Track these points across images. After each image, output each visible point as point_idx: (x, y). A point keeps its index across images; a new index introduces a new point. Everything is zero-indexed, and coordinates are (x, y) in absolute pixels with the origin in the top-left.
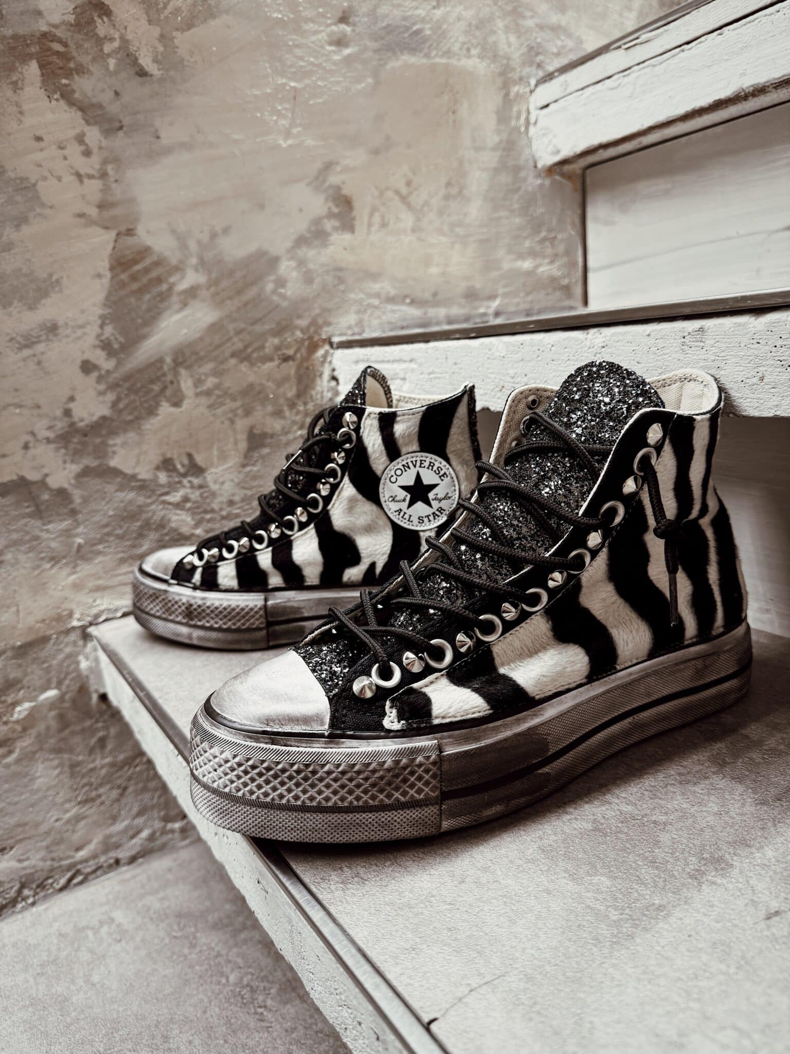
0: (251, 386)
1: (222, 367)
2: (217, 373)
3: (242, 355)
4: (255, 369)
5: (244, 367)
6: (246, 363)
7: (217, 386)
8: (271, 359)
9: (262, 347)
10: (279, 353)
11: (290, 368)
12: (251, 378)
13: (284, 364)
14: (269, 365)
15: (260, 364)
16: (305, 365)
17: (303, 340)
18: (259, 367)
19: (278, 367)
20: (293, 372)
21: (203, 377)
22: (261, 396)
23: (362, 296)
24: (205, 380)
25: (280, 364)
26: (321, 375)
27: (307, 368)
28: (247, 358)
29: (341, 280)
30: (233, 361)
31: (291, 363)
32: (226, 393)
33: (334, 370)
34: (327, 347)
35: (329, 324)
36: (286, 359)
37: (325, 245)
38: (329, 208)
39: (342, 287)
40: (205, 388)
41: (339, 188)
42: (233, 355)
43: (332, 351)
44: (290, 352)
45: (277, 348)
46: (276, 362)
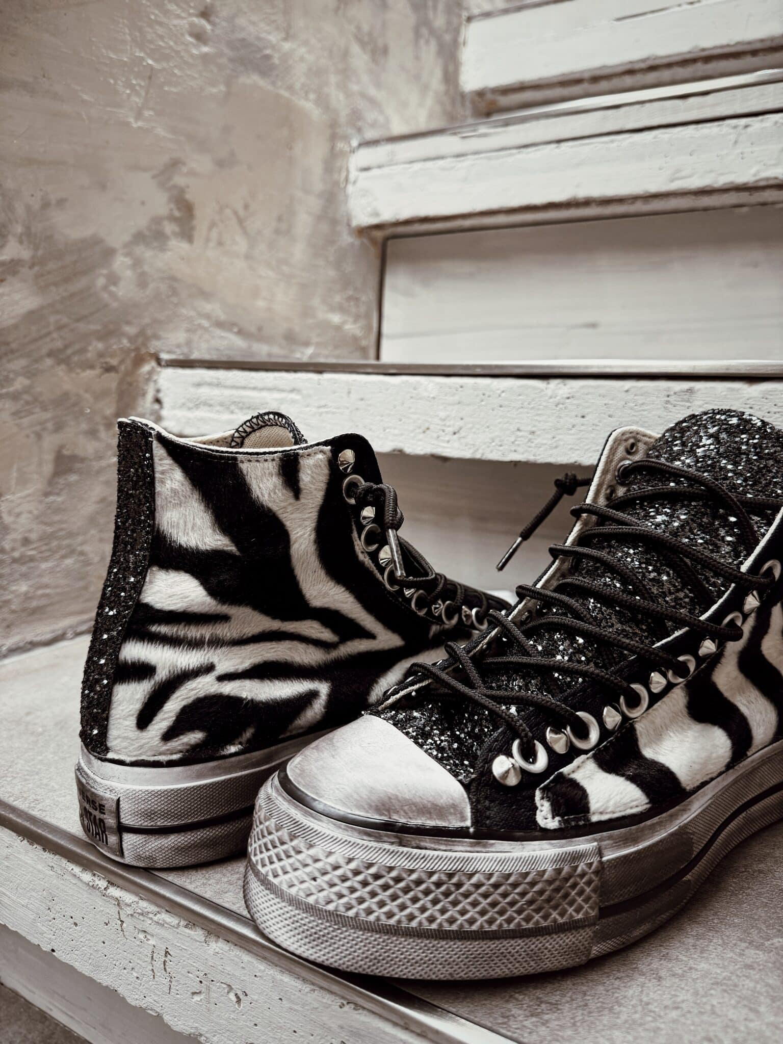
0: (66, 395)
1: (36, 366)
2: (29, 373)
3: (60, 356)
4: (73, 375)
5: (61, 370)
6: (63, 367)
7: (27, 390)
8: (92, 367)
9: (83, 350)
10: (102, 360)
11: (113, 382)
12: (67, 386)
13: (107, 375)
14: (89, 373)
15: (79, 371)
16: (129, 379)
17: (128, 351)
18: (78, 374)
19: (100, 376)
20: (114, 385)
21: (12, 376)
22: (76, 409)
23: (192, 313)
24: (13, 380)
25: (102, 374)
26: (144, 394)
27: (130, 384)
28: (66, 361)
29: (174, 292)
30: (49, 362)
31: (113, 374)
32: (36, 400)
33: (158, 391)
34: (153, 364)
35: (157, 337)
36: (109, 369)
37: (163, 249)
38: (171, 210)
39: (175, 300)
40: (11, 389)
41: (182, 191)
42: (50, 354)
43: (159, 369)
44: (114, 362)
45: (101, 355)
46: (98, 371)
